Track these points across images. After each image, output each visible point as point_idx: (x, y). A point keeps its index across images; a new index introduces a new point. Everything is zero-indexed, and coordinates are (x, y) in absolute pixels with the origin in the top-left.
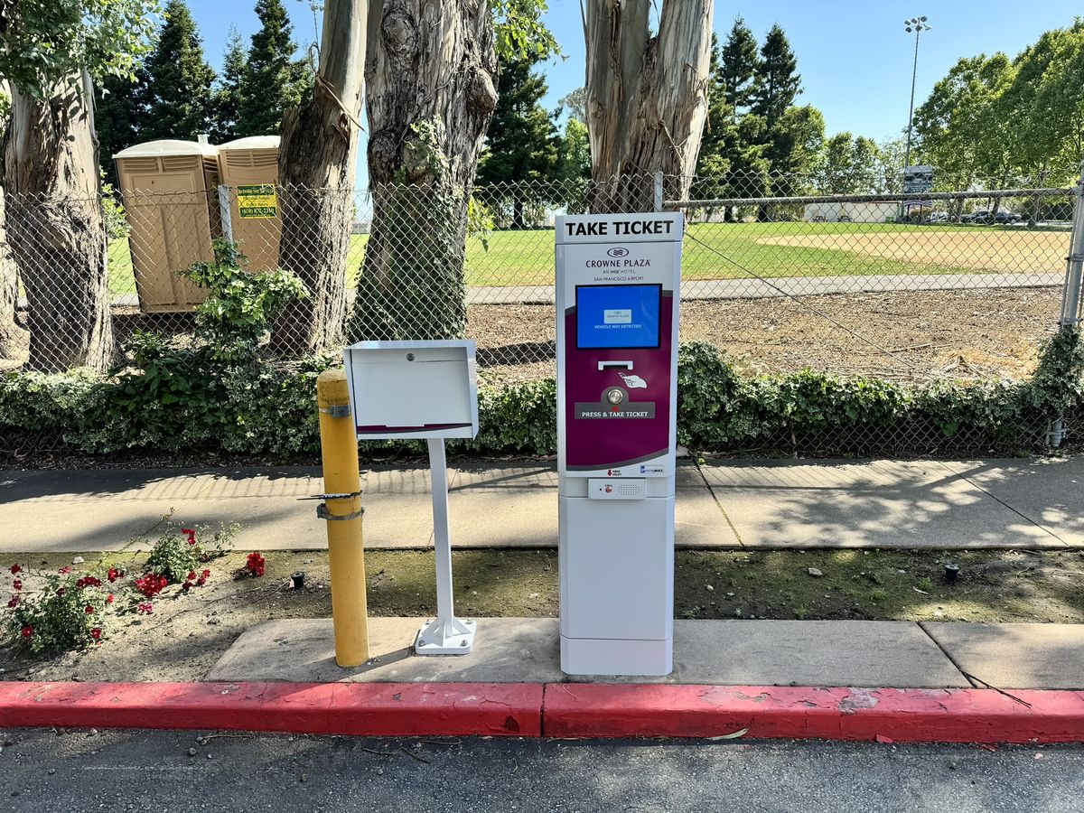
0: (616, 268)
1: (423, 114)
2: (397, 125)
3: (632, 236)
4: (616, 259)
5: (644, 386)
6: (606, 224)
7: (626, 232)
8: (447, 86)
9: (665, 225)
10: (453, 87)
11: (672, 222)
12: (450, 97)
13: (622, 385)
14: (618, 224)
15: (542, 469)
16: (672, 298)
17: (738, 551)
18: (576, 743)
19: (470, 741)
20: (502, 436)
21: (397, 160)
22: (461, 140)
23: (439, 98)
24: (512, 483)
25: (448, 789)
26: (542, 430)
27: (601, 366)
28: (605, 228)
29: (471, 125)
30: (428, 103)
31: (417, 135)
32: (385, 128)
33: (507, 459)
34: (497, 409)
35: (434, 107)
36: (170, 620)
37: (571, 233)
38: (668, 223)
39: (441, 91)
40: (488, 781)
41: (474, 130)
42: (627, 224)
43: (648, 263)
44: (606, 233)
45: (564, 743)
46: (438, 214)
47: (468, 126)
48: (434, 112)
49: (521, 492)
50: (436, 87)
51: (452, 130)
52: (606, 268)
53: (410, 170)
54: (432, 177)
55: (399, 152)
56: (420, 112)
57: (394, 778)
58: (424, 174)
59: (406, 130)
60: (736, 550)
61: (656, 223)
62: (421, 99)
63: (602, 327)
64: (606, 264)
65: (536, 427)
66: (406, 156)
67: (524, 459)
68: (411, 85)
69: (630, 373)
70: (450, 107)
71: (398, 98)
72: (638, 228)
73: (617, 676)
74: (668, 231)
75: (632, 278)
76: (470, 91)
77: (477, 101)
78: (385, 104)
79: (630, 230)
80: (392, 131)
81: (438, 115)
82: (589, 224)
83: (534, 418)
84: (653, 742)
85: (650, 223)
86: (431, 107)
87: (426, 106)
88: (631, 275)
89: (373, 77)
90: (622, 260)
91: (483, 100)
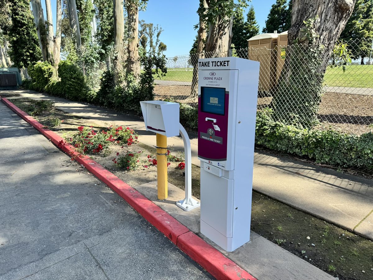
0: (212, 81)
1: (311, 16)
2: (300, 22)
3: (217, 68)
4: (212, 77)
5: (219, 130)
6: (209, 62)
7: (215, 66)
8: (324, 2)
9: (227, 63)
10: (328, 2)
11: (229, 61)
12: (325, 7)
13: (213, 128)
14: (213, 62)
15: (312, 168)
16: (229, 95)
17: (350, 232)
18: (182, 253)
19: (161, 235)
20: (303, 150)
21: (296, 36)
22: (329, 25)
23: (320, 8)
24: (290, 169)
25: (141, 242)
26: (320, 152)
27: (207, 119)
28: (209, 64)
29: (336, 18)
30: (314, 11)
31: (305, 25)
32: (295, 23)
33: (303, 161)
34: (302, 139)
35: (316, 12)
36: (149, 172)
37: (200, 66)
38: (228, 61)
39: (321, 5)
40: (150, 247)
41: (337, 19)
42: (215, 62)
43: (221, 79)
44: (209, 66)
45: (179, 251)
46: (309, 56)
47: (334, 18)
48: (316, 14)
49: (288, 174)
50: (319, 3)
51: (324, 21)
52: (208, 80)
53: (299, 40)
54: (308, 41)
55: (298, 32)
56: (310, 15)
57: (136, 232)
58: (305, 40)
59: (302, 23)
60: (348, 231)
61: (224, 61)
62: (311, 10)
63: (210, 104)
64: (209, 78)
65: (318, 150)
66: (299, 34)
67: (310, 163)
68: (308, 4)
69: (215, 124)
70: (324, 11)
71: (302, 11)
72: (219, 64)
73: (213, 242)
74: (228, 66)
75: (217, 85)
76: (337, 3)
77: (340, 7)
78: (297, 14)
79: (216, 65)
80: (298, 24)
81: (317, 15)
82: (205, 62)
83: (318, 146)
84: (200, 269)
85: (222, 61)
86: (315, 12)
87: (312, 12)
88: (216, 84)
89: (294, 3)
90: (214, 77)
91: (343, 5)
